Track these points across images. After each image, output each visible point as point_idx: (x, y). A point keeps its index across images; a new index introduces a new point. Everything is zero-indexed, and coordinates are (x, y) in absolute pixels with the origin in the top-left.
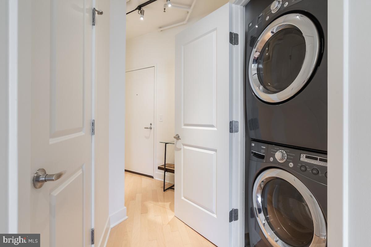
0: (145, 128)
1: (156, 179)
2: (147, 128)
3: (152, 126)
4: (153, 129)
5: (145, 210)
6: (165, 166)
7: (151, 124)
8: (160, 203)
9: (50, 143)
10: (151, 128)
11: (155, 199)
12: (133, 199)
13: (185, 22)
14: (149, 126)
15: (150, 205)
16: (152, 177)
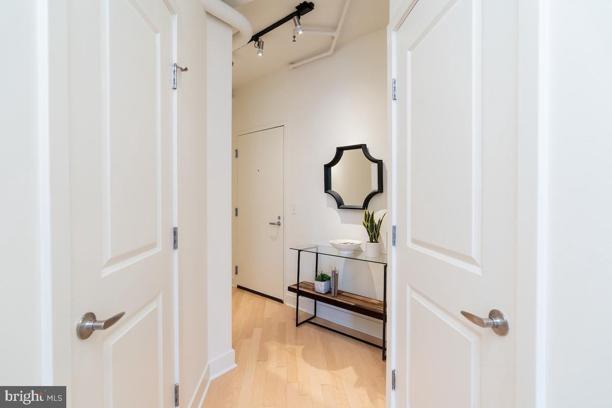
0: (270, 224)
1: (287, 304)
2: (274, 224)
3: (280, 221)
4: (282, 225)
5: (263, 356)
6: (298, 287)
7: (279, 218)
8: (288, 346)
9: (103, 276)
10: (279, 224)
11: (282, 339)
12: (248, 336)
13: (329, 53)
14: (276, 221)
15: (273, 347)
16: (281, 301)
